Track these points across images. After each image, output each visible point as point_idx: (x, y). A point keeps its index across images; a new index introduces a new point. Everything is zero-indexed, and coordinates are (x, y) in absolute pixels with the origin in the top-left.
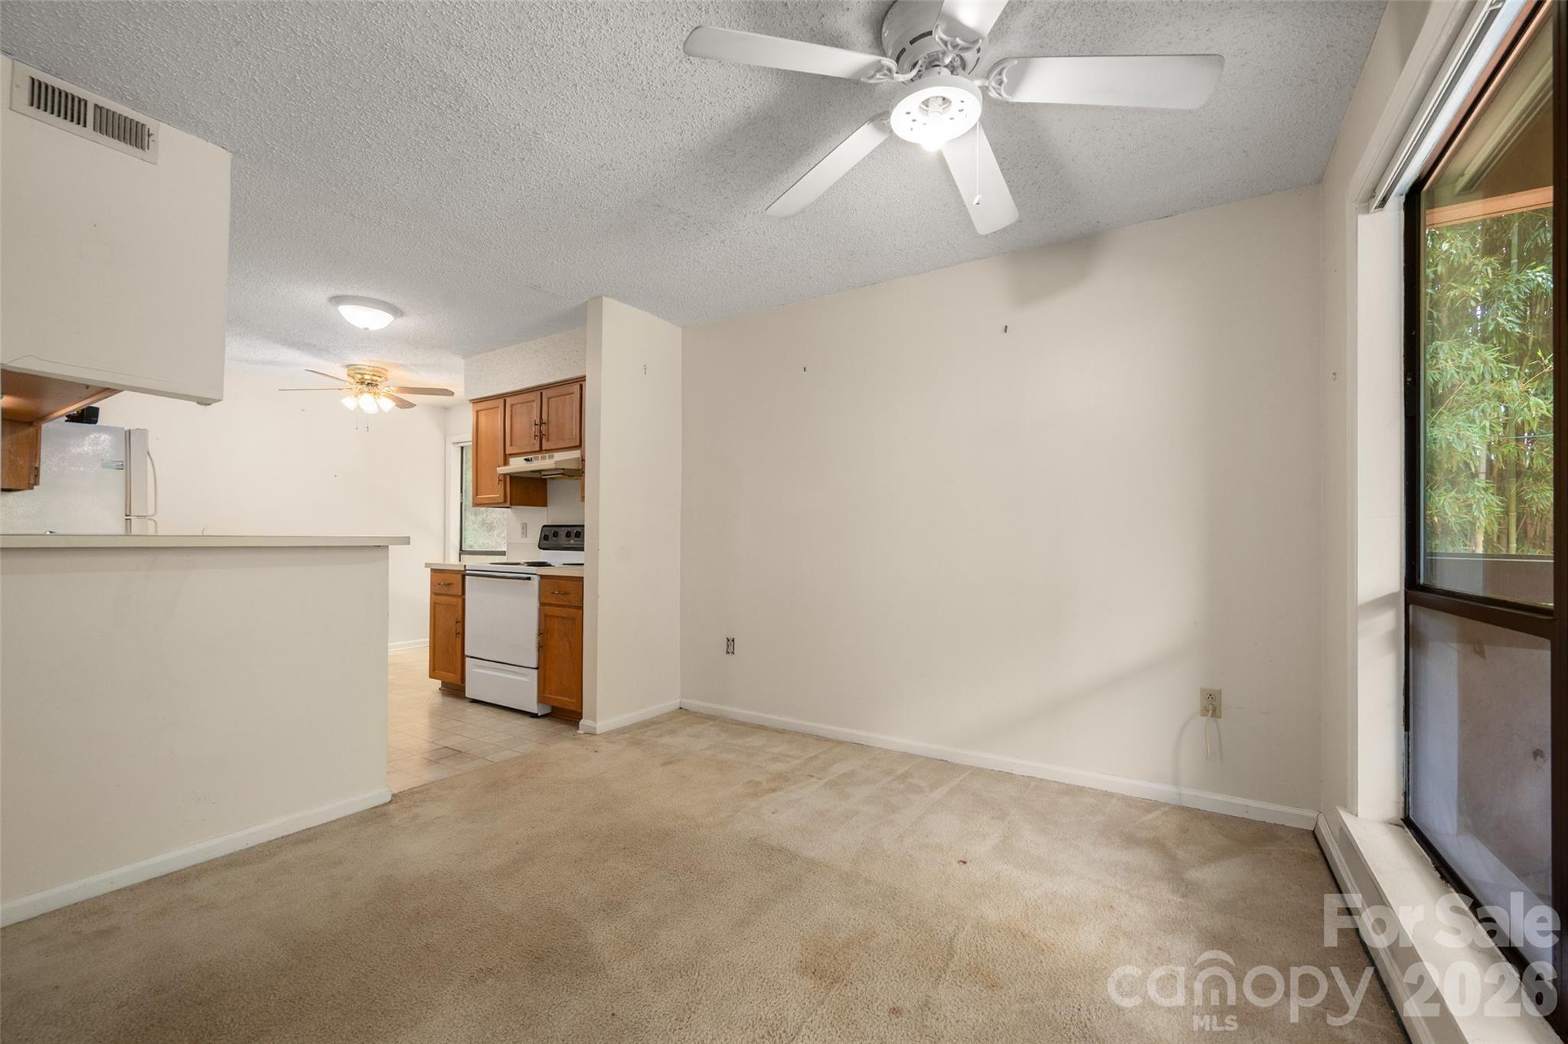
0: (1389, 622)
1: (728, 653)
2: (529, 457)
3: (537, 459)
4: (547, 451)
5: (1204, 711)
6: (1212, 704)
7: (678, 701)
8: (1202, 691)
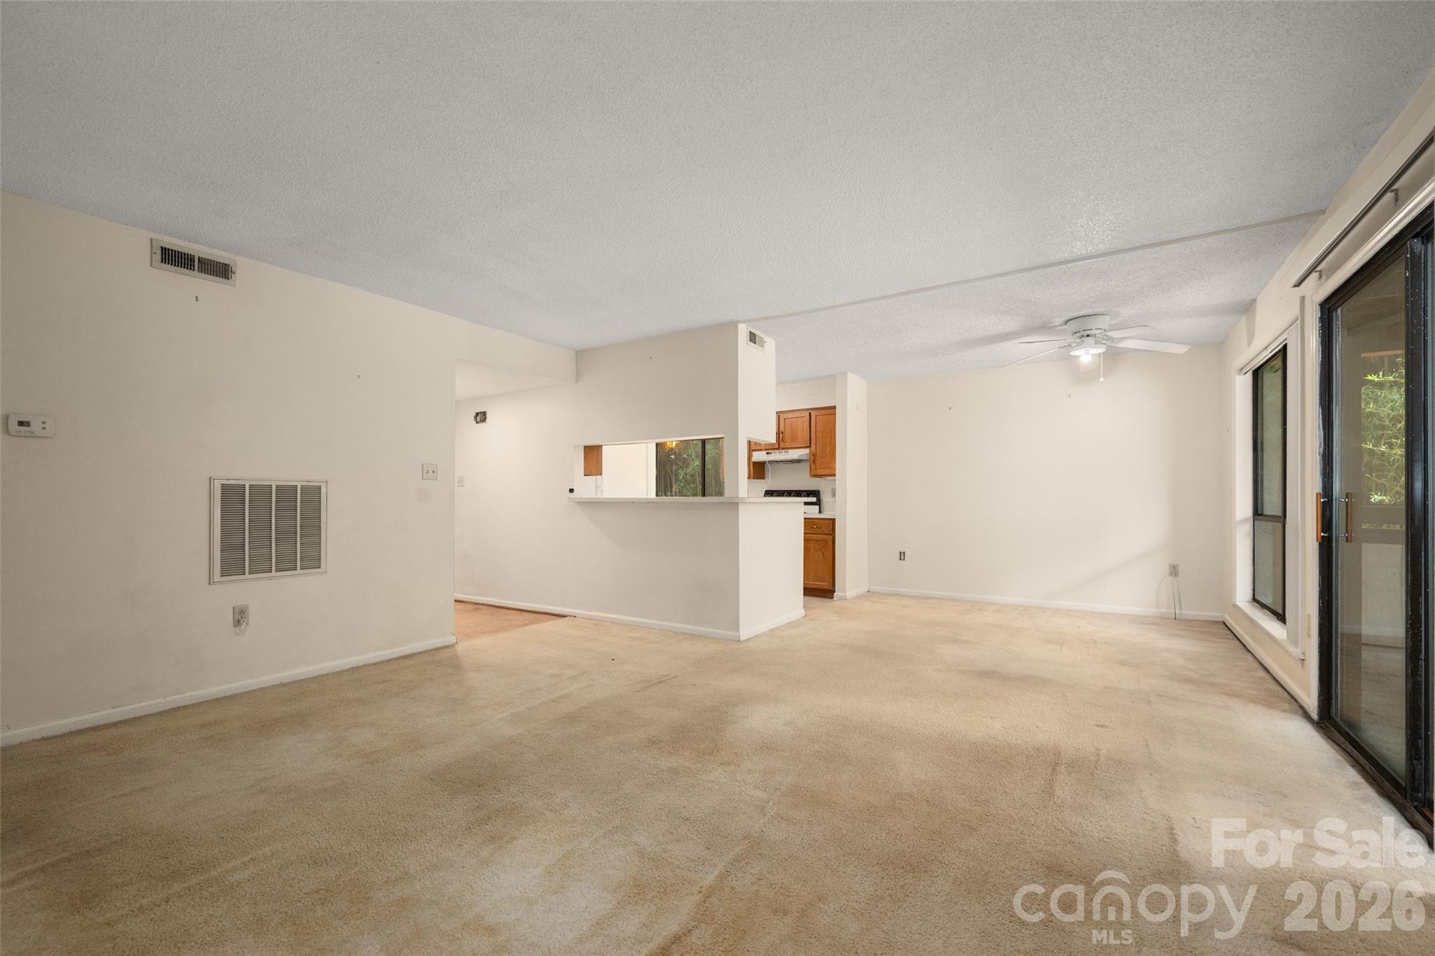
0: (1248, 527)
1: (901, 559)
2: (770, 451)
3: (776, 453)
4: (783, 449)
5: (1171, 574)
6: (1174, 571)
7: (867, 587)
8: (1170, 565)
